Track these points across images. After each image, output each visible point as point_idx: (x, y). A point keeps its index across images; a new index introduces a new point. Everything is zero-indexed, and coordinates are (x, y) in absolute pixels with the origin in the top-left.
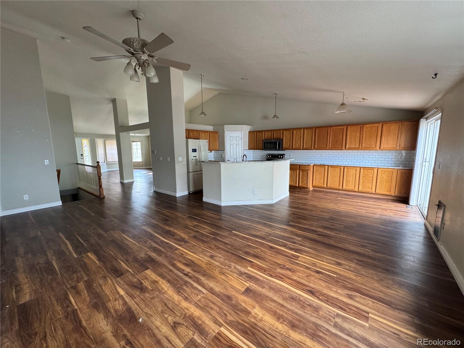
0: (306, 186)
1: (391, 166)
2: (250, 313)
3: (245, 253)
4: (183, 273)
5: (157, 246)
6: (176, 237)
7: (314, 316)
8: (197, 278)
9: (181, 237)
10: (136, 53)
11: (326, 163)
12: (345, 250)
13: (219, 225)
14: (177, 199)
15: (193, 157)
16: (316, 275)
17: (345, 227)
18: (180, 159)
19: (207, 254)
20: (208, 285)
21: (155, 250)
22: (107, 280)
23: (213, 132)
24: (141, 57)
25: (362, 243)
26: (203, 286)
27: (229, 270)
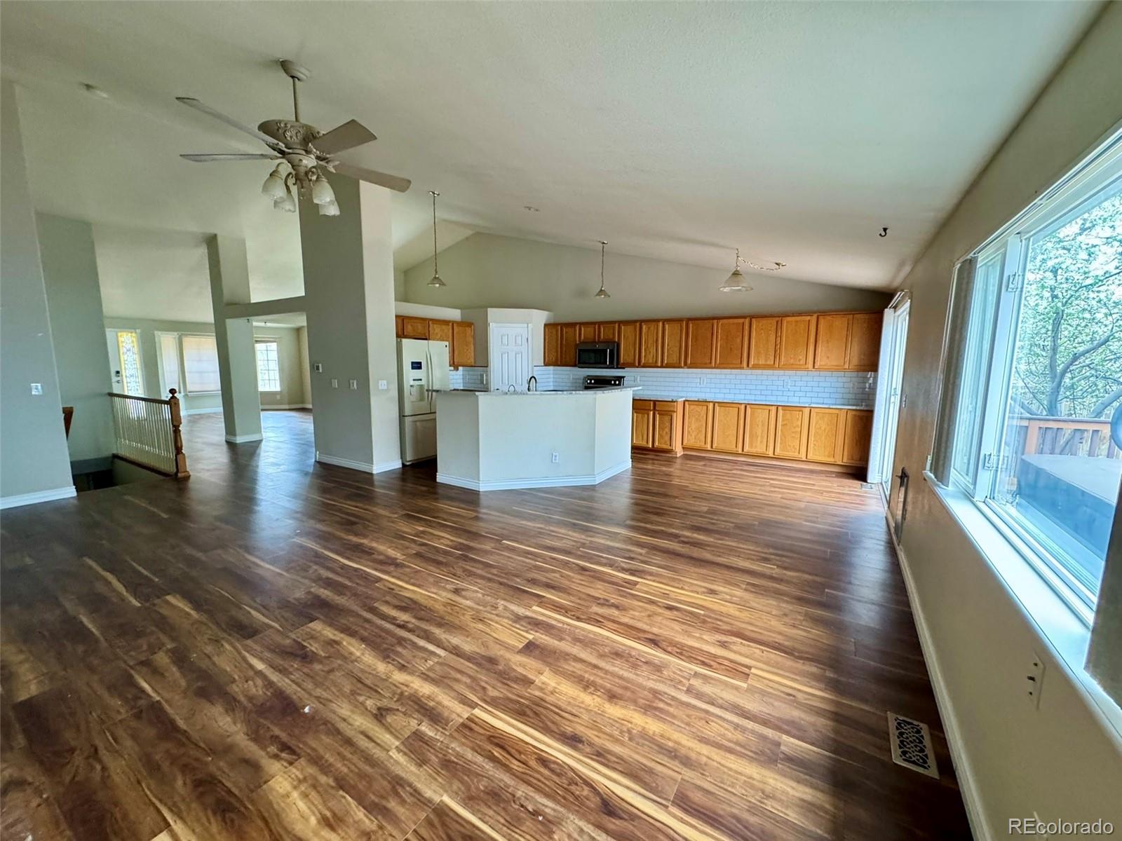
0: (670, 448)
1: (835, 404)
2: (532, 682)
3: (529, 581)
4: (394, 624)
5: (331, 575)
6: (375, 556)
7: (652, 679)
8: (426, 631)
9: (388, 557)
10: (290, 151)
11: (709, 397)
12: (728, 567)
13: (473, 529)
14: (375, 478)
15: (414, 380)
16: (667, 613)
17: (738, 527)
18: (383, 384)
19: (447, 586)
20: (449, 642)
21: (328, 583)
22: (222, 645)
23: (460, 324)
24: (301, 160)
25: (763, 555)
26: (439, 644)
27: (493, 614)
